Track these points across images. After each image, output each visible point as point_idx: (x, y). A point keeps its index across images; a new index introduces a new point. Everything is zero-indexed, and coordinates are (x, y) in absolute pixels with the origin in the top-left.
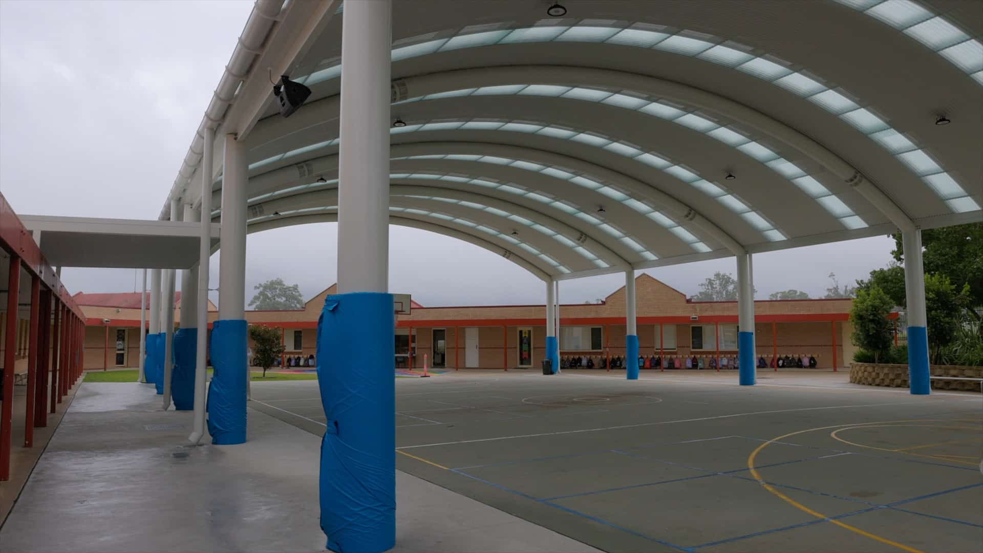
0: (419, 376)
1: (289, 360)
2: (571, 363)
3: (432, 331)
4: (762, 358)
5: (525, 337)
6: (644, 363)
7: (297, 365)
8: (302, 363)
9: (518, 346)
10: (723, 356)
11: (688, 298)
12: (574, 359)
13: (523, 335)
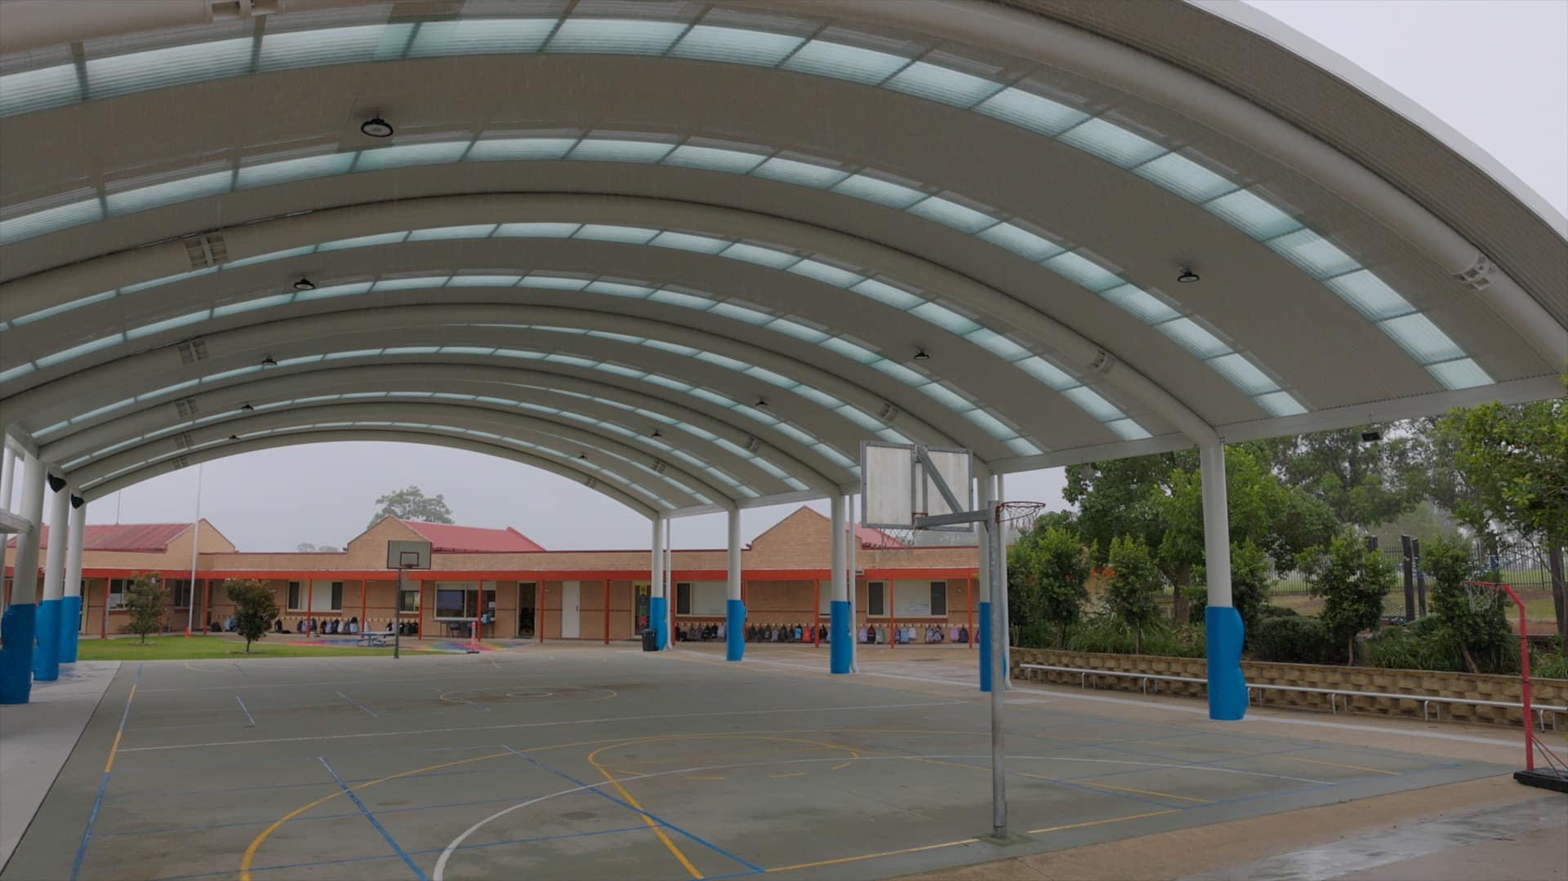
0: (464, 652)
1: (324, 624)
2: (703, 633)
3: (518, 587)
4: (964, 629)
5: (643, 595)
6: (802, 635)
7: (334, 631)
8: (340, 628)
9: (633, 608)
10: (910, 625)
11: (864, 542)
12: (707, 628)
13: (641, 593)
